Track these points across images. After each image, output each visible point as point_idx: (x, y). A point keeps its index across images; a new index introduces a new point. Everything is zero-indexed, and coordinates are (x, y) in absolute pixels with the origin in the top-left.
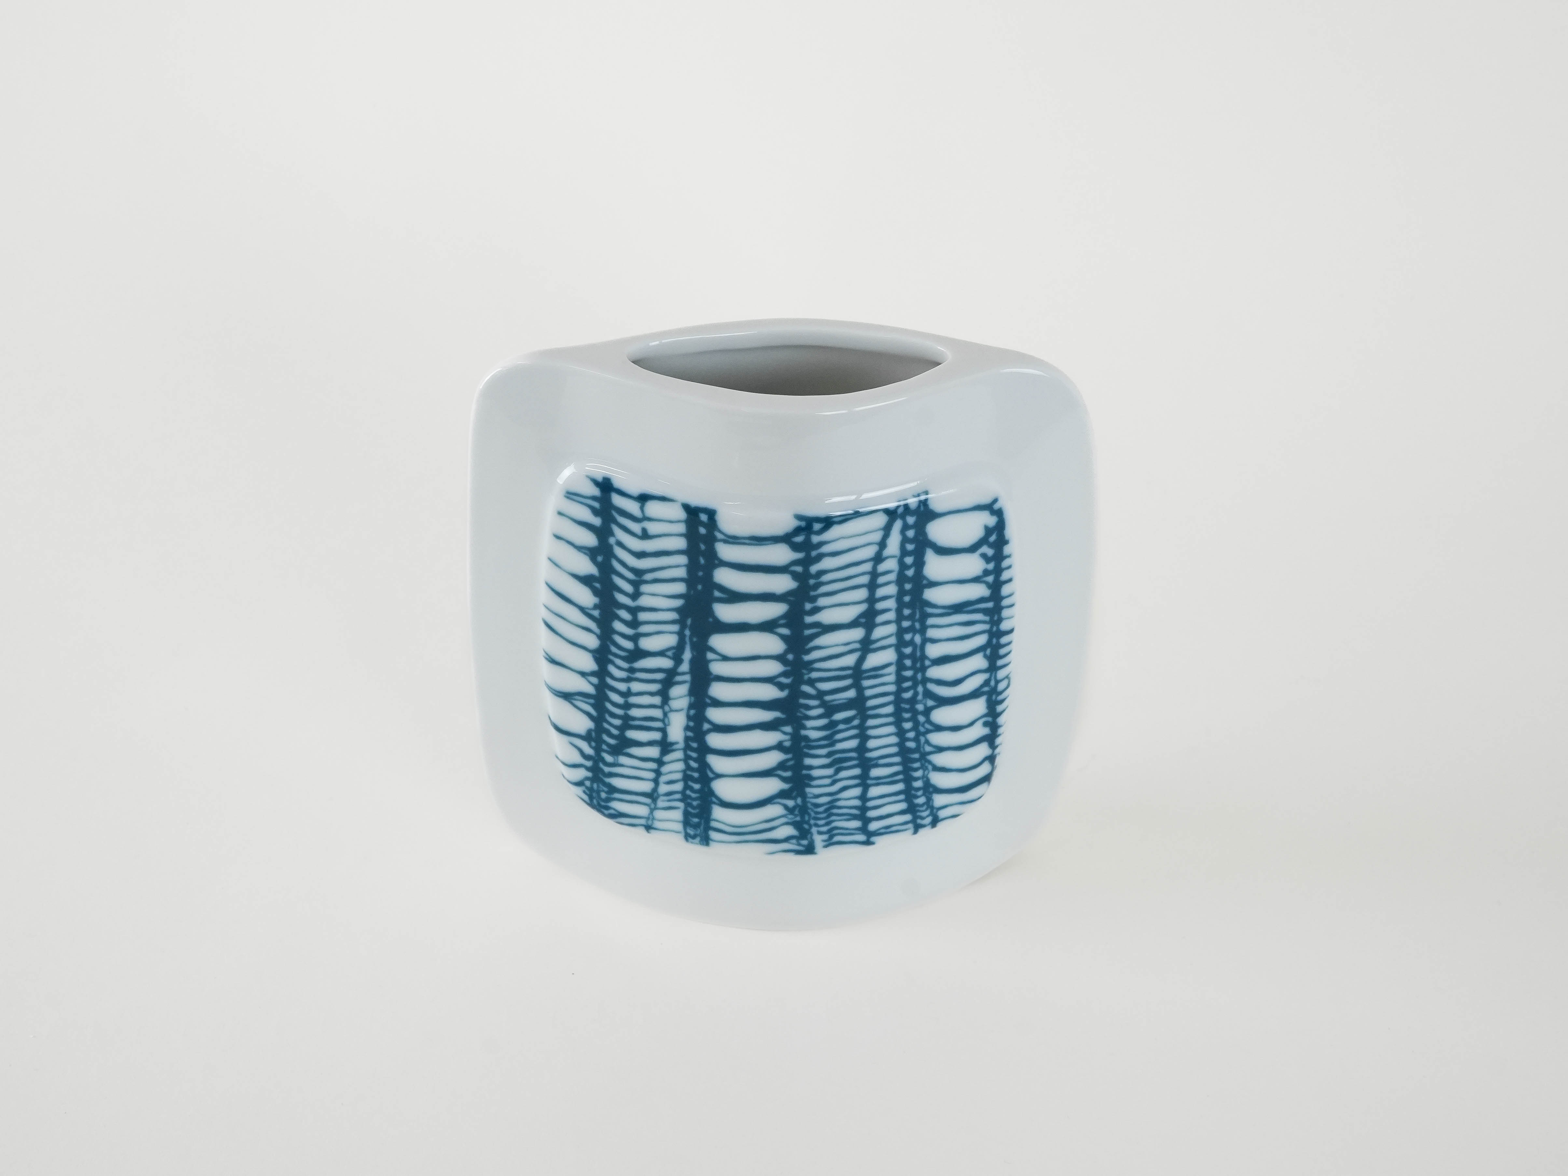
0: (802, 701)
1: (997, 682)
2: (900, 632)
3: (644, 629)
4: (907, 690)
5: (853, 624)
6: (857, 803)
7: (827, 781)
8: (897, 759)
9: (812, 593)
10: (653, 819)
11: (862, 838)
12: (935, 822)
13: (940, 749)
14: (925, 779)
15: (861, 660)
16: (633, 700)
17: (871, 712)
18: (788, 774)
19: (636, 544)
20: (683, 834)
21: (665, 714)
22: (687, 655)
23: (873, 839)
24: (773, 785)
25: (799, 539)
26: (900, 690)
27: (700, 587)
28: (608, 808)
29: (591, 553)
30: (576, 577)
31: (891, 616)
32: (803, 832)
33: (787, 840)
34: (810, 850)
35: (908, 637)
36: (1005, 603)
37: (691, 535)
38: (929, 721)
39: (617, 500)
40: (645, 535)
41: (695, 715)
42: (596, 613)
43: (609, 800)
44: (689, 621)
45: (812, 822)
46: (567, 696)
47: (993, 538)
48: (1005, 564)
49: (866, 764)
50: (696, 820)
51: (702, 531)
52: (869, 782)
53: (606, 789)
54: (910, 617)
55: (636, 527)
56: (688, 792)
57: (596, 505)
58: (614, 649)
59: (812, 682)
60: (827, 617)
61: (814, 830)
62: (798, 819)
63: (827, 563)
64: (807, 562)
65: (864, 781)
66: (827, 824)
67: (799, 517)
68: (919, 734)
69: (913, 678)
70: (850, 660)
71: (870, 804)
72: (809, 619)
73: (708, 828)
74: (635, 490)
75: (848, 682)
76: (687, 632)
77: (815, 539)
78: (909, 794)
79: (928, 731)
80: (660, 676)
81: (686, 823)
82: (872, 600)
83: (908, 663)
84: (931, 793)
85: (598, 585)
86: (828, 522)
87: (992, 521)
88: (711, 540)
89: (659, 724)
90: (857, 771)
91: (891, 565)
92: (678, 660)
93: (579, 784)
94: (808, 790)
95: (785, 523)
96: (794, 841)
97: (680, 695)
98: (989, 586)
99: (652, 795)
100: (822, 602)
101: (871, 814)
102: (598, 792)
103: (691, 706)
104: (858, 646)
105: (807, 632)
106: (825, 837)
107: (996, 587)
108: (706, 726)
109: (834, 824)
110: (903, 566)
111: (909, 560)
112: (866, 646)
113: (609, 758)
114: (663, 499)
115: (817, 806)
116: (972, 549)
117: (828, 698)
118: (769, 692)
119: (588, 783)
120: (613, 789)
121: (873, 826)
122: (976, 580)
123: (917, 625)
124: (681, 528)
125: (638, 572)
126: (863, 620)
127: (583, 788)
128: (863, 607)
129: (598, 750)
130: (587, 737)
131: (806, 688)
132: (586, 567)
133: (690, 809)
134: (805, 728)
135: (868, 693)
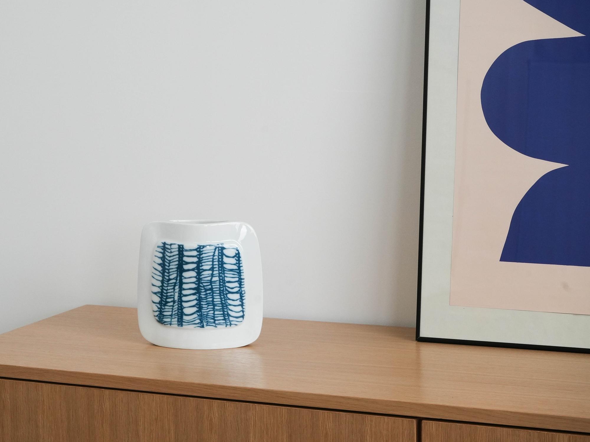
0: (200, 288)
1: (242, 291)
2: (219, 273)
3: (171, 274)
4: (222, 288)
5: (209, 270)
6: (212, 315)
7: (206, 308)
8: (221, 305)
9: (201, 262)
10: (171, 322)
11: (214, 325)
12: (231, 324)
13: (230, 305)
14: (227, 312)
15: (211, 279)
16: (168, 291)
17: (214, 292)
18: (198, 306)
19: (169, 254)
20: (177, 325)
21: (174, 294)
22: (178, 279)
23: (217, 326)
24: (195, 309)
25: (198, 250)
26: (220, 288)
27: (181, 262)
28: (162, 321)
29: (161, 258)
30: (158, 264)
31: (217, 269)
32: (202, 322)
33: (198, 323)
34: (203, 327)
35: (221, 275)
36: (241, 271)
37: (179, 251)
38: (227, 296)
39: (167, 246)
40: (171, 252)
41: (180, 293)
42: (162, 272)
43: (163, 318)
44: (179, 270)
45: (203, 319)
46: (155, 293)
47: (237, 256)
48: (241, 262)
49: (214, 305)
50: (180, 320)
51: (181, 249)
52: (215, 310)
53: (162, 316)
54: (221, 270)
55: (169, 251)
56: (179, 313)
57: (163, 248)
58: (165, 280)
59: (202, 283)
60: (204, 268)
61: (204, 321)
62: (200, 318)
63: (204, 255)
64: (200, 255)
65: (214, 309)
66: (207, 320)
67: (198, 245)
68: (225, 300)
69: (223, 285)
70: (209, 278)
71: (215, 316)
72: (201, 268)
73: (182, 322)
74: (169, 244)
75: (209, 284)
76: (178, 273)
77: (201, 250)
78: (224, 315)
79: (227, 299)
80: (173, 284)
81: (178, 321)
82: (213, 265)
83: (221, 281)
84: (229, 316)
85: (162, 265)
86: (204, 247)
87: (237, 252)
88: (182, 251)
89: (173, 296)
90: (212, 307)
91: (216, 257)
92: (177, 280)
93: (157, 316)
94: (202, 310)
95: (196, 247)
96: (199, 324)
97: (177, 287)
98: (238, 267)
99: (171, 315)
100: (203, 264)
101: (216, 319)
102: (160, 317)
103: (179, 291)
104: (211, 275)
105: (201, 271)
106: (206, 323)
107: (239, 267)
108: (182, 295)
109: (208, 320)
110: (219, 258)
111: (220, 257)
112: (212, 275)
113: (163, 307)
114: (174, 244)
115: (204, 315)
116: (233, 257)
117: (205, 287)
118: (194, 286)
119: (159, 315)
120: (164, 315)
121: (217, 322)
122: (234, 264)
123: (223, 272)
124: (177, 249)
125: (169, 261)
126: (211, 269)
127: (158, 317)
128: (211, 266)
129: (161, 306)
130: (159, 303)
131: (201, 285)
132: (160, 261)
133: (179, 317)
134: (201, 295)
135: (214, 287)
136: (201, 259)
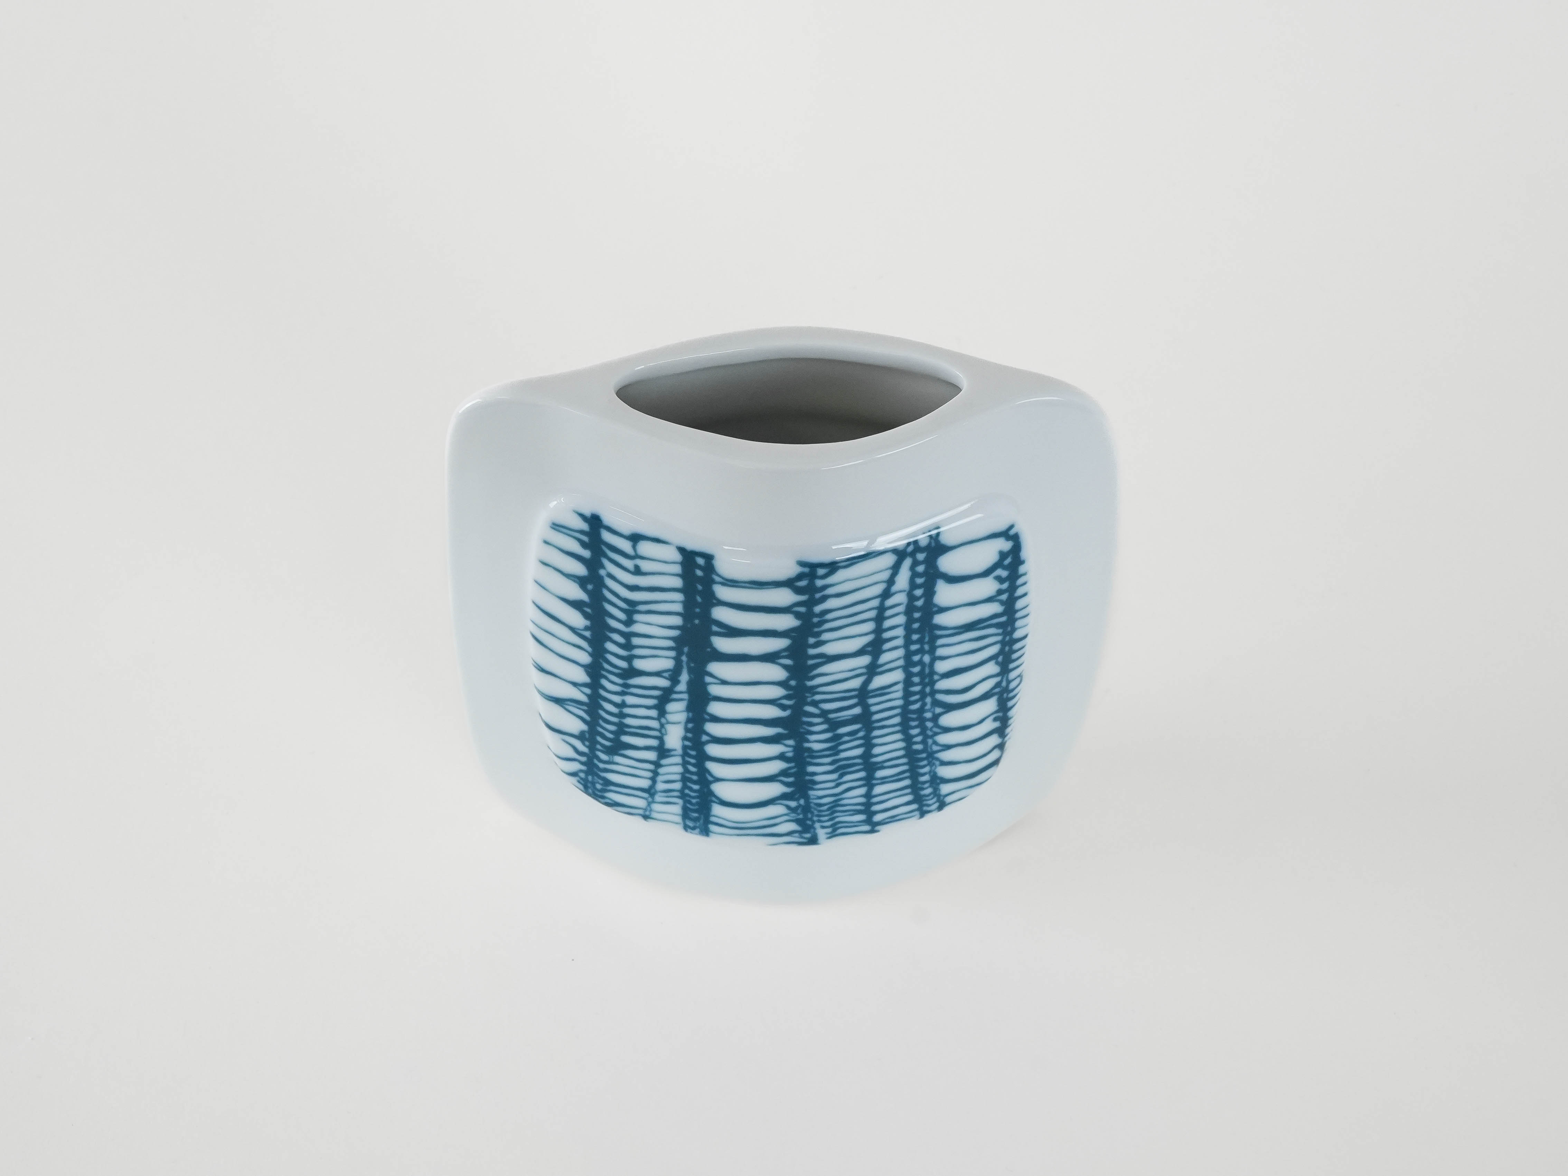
0: (805, 719)
1: (1009, 682)
2: (908, 656)
3: (638, 652)
4: (914, 702)
5: (859, 653)
6: (862, 800)
7: (831, 784)
8: (904, 760)
10: (651, 810)
11: (867, 828)
12: (942, 806)
13: (948, 747)
14: (932, 774)
15: (867, 682)
16: (627, 711)
17: (876, 725)
18: (791, 779)
19: (628, 579)
20: (680, 825)
21: (662, 726)
22: (684, 677)
23: (877, 828)
24: (775, 789)
25: (803, 583)
26: (907, 703)
27: (697, 621)
28: (603, 797)
29: (582, 582)
30: (564, 600)
31: (900, 642)
32: (806, 827)
33: (789, 834)
34: (813, 841)
35: (916, 658)
36: (1019, 615)
37: (687, 576)
38: (937, 725)
39: (607, 536)
40: (638, 571)
41: (693, 727)
42: (587, 634)
43: (605, 791)
44: (686, 650)
45: (815, 819)
46: (559, 701)
47: (1008, 561)
48: (1020, 581)
49: (872, 768)
50: (696, 815)
51: (699, 573)
52: (874, 782)
53: (601, 782)
54: (919, 641)
55: (629, 564)
57: (585, 539)
58: (606, 666)
59: (815, 704)
60: (831, 648)
61: (817, 825)
62: (801, 816)
63: (830, 603)
64: (810, 604)
65: (869, 782)
66: (831, 819)
67: (802, 564)
68: (926, 737)
69: (921, 692)
70: (856, 683)
71: (875, 800)
72: (812, 652)
73: (708, 822)
74: (626, 531)
75: (853, 701)
76: (684, 659)
77: (819, 583)
78: (915, 787)
79: (936, 734)
80: (656, 693)
81: (685, 815)
82: (879, 631)
83: (916, 679)
84: (939, 784)
85: (589, 610)
86: (833, 567)
87: (1005, 545)
88: (708, 582)
89: (654, 733)
90: (862, 774)
91: (900, 598)
92: (675, 681)
93: (573, 774)
94: (811, 793)
95: (787, 569)
96: (797, 835)
97: (677, 711)
98: (1002, 603)
99: (649, 791)
100: (825, 636)
101: (876, 808)
102: (593, 784)
103: (688, 721)
104: (864, 670)
105: (810, 662)
106: (829, 830)
107: (1010, 603)
108: (705, 738)
109: (837, 820)
110: (911, 598)
111: (918, 592)
112: (872, 670)
113: (604, 757)
114: (657, 540)
115: (821, 805)
116: (986, 574)
117: (832, 716)
118: (772, 712)
119: (582, 775)
120: (608, 783)
121: (878, 818)
122: (989, 600)
123: (926, 647)
124: (677, 569)
125: (632, 603)
126: (869, 649)
127: (578, 778)
128: (870, 638)
129: (592, 748)
130: (581, 737)
131: (809, 709)
132: (576, 592)
133: (688, 805)
134: (808, 741)
135: (874, 709)
136: (815, 620)
